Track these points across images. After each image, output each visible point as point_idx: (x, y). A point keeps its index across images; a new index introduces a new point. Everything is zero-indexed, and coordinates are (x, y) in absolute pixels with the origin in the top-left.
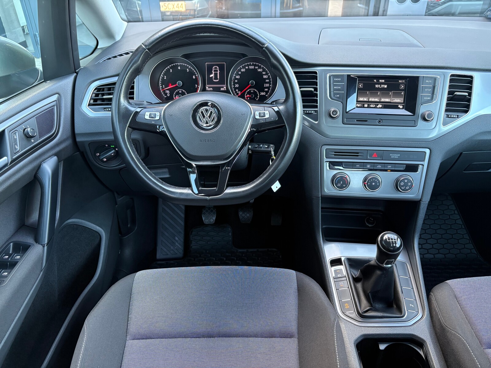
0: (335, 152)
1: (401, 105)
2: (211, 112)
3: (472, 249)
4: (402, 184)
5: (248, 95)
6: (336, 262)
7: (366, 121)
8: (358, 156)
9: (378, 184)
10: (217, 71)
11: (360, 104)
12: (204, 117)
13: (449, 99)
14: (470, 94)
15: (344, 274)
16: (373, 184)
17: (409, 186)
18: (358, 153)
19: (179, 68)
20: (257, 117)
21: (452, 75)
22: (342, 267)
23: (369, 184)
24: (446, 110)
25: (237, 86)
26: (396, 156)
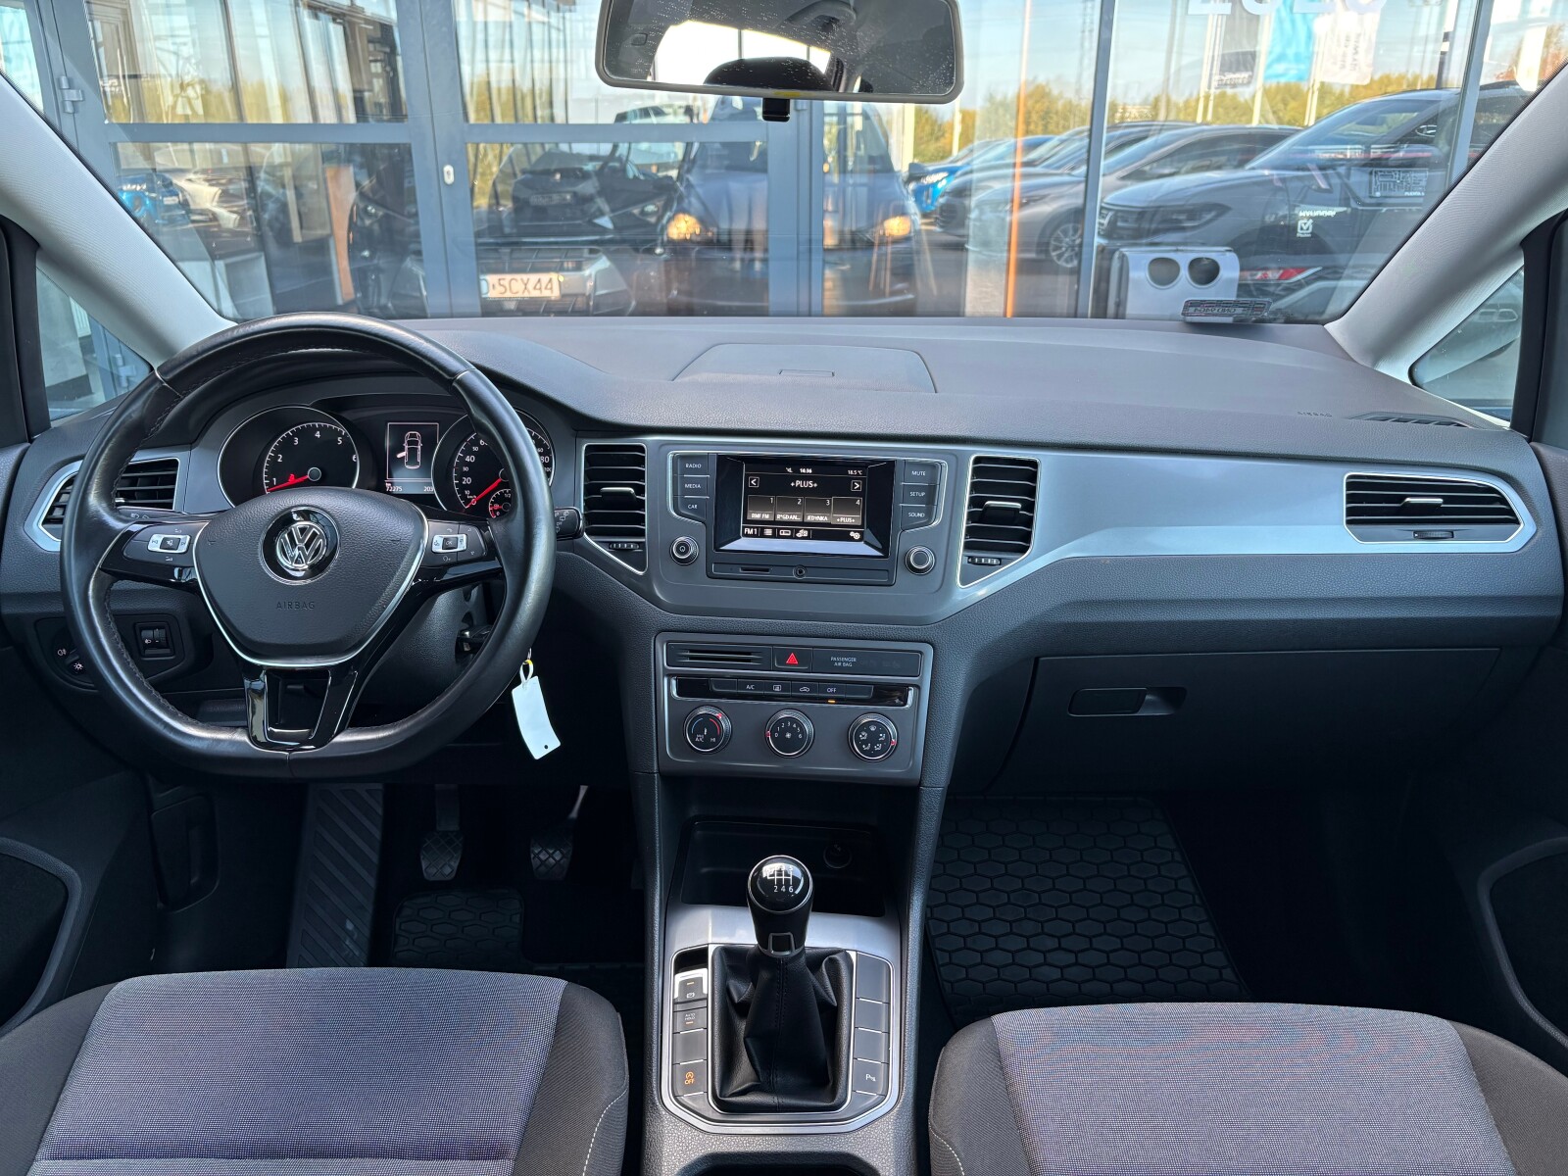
0: (692, 651)
1: (855, 532)
2: (314, 534)
3: (1224, 967)
4: (864, 736)
5: (497, 506)
6: (693, 959)
7: (767, 570)
8: (749, 660)
9: (800, 736)
10: (416, 443)
11: (754, 528)
12: (293, 544)
13: (971, 517)
14: (1030, 506)
15: (705, 991)
16: (788, 735)
17: (881, 742)
18: (749, 654)
19: (318, 435)
20: (438, 549)
21: (978, 460)
22: (703, 974)
23: (776, 735)
24: (968, 546)
25: (467, 481)
26: (848, 662)
